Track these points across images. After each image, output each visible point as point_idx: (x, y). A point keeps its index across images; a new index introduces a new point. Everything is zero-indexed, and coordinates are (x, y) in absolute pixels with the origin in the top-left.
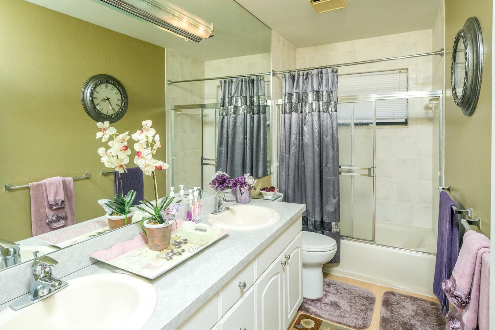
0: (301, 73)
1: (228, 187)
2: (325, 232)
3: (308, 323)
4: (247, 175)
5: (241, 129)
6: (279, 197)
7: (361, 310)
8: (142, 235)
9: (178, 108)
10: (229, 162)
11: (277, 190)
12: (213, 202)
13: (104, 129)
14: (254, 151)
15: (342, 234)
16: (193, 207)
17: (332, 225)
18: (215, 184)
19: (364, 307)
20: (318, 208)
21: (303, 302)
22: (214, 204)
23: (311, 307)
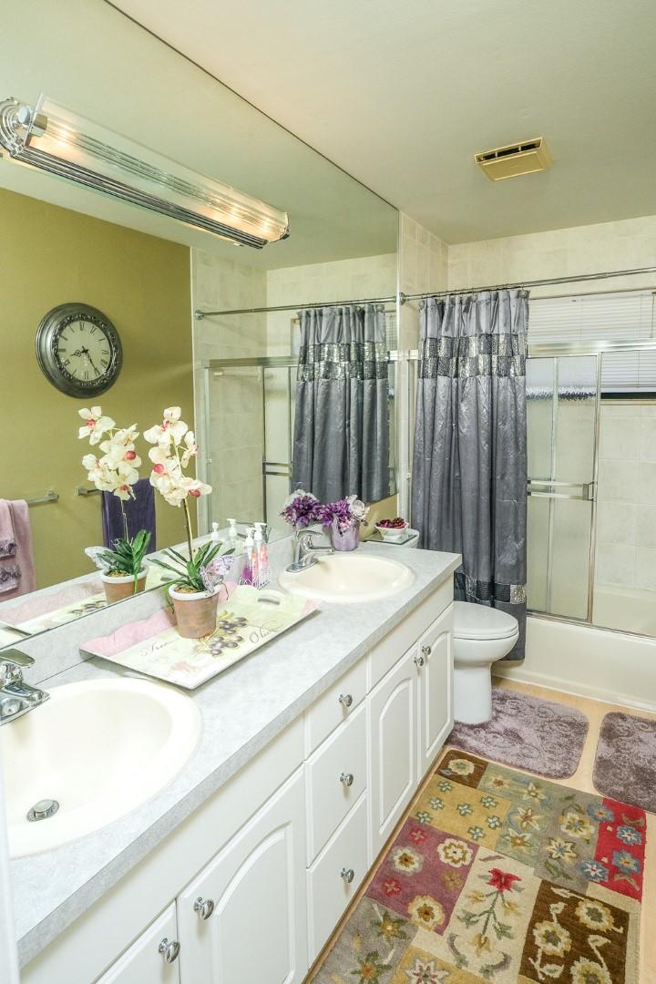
0: (457, 299)
1: (315, 519)
2: (498, 602)
3: (463, 767)
4: (352, 499)
5: (339, 407)
6: (412, 537)
7: (560, 746)
8: (166, 611)
9: (215, 365)
10: (315, 470)
11: (408, 524)
12: (290, 549)
13: (93, 420)
14: (365, 449)
15: (528, 607)
16: (254, 560)
17: (512, 592)
18: (291, 515)
19: (566, 740)
20: (485, 559)
21: (454, 730)
22: (292, 553)
23: (469, 738)
